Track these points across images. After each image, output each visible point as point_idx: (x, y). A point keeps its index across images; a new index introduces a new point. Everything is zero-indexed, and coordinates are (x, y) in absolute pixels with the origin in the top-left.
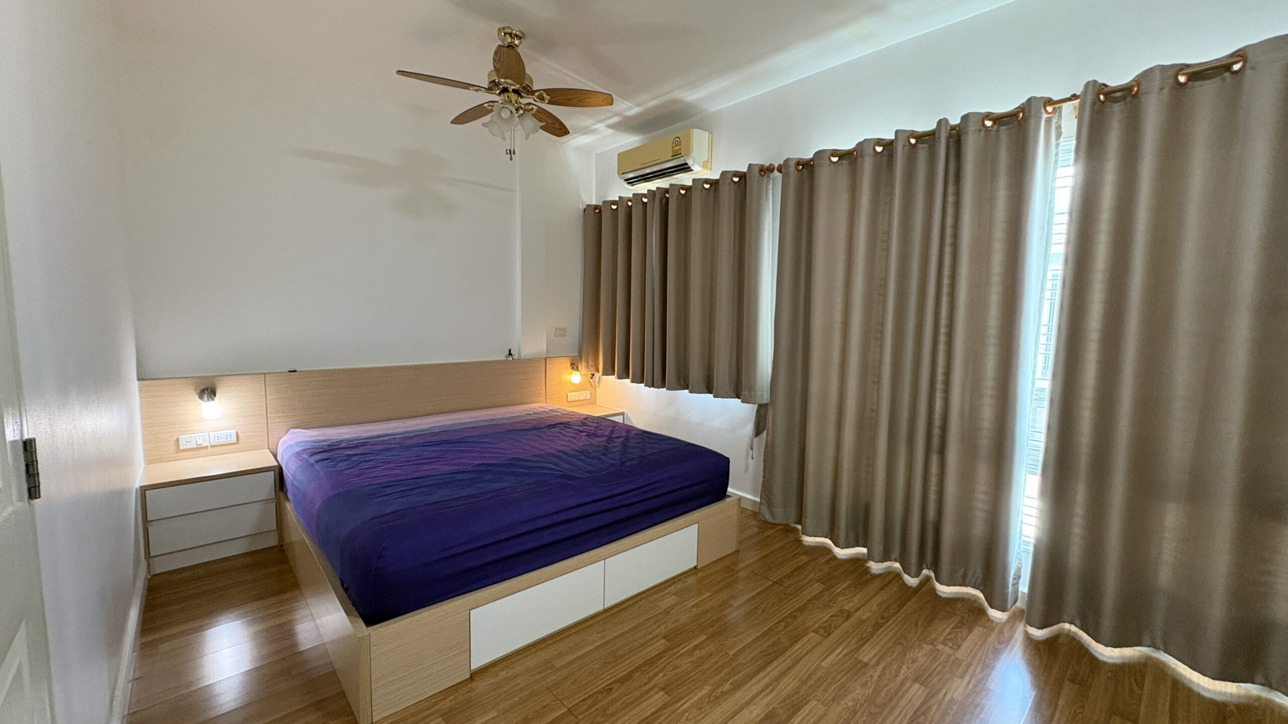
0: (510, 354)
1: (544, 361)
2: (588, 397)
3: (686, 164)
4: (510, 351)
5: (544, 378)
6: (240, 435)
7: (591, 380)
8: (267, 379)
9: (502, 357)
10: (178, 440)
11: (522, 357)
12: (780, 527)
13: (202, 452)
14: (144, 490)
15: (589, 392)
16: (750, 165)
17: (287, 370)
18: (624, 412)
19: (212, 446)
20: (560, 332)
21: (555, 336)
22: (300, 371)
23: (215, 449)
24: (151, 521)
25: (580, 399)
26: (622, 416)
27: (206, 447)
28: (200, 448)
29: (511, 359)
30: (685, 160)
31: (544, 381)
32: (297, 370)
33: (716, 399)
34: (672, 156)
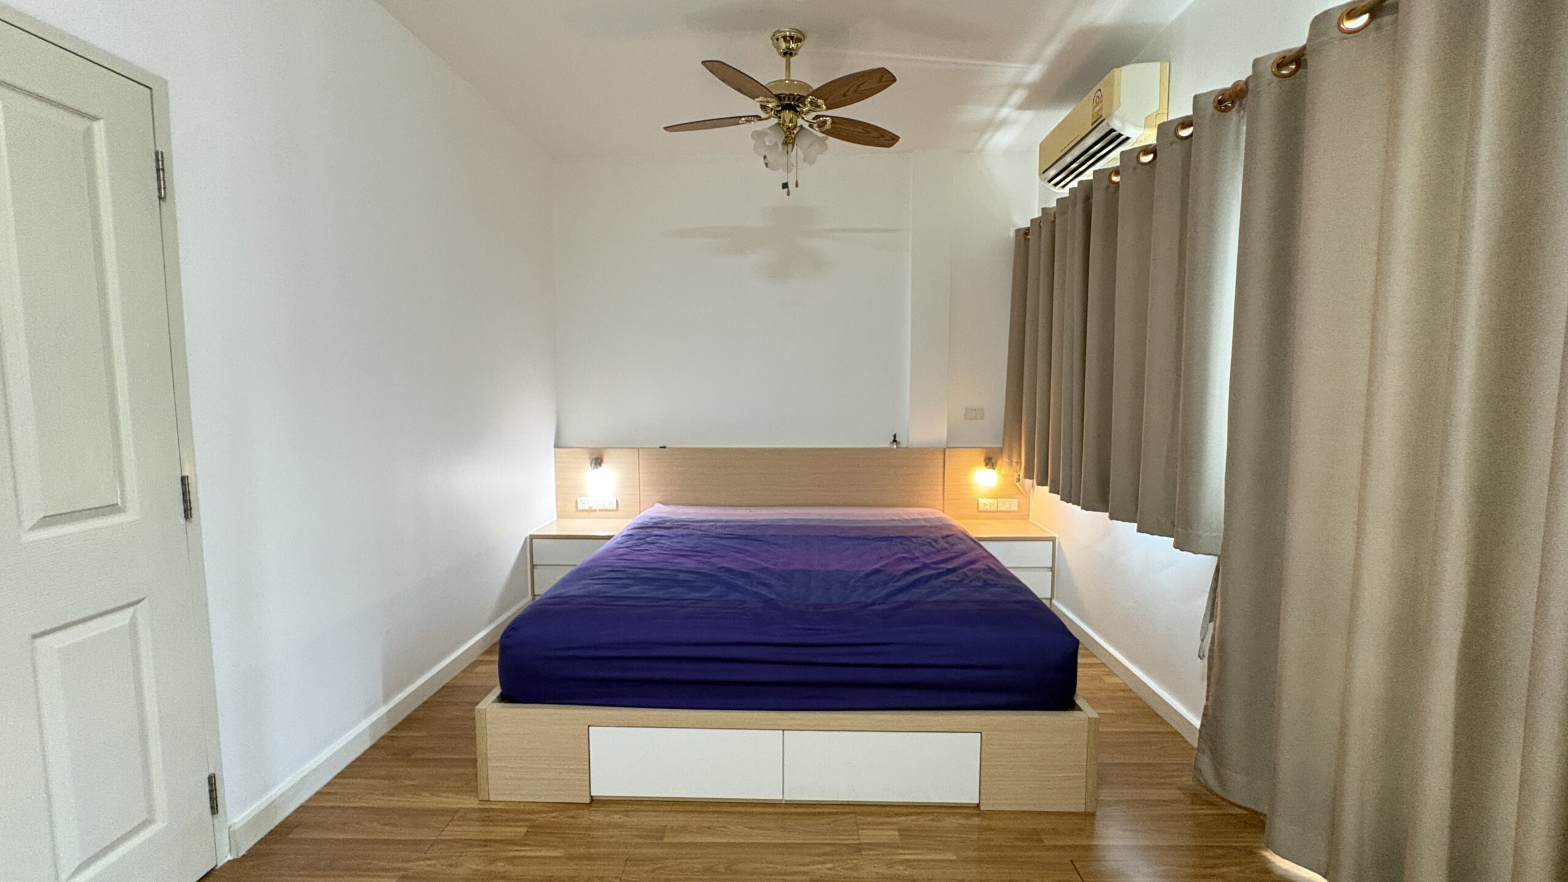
0: (895, 441)
1: (941, 453)
2: (1015, 508)
3: (1113, 130)
4: (895, 436)
5: (941, 475)
6: (619, 502)
7: (1018, 484)
8: (640, 453)
9: (886, 444)
10: (577, 501)
11: (911, 446)
12: (1239, 811)
13: (592, 514)
14: (532, 537)
15: (1016, 501)
16: (1195, 97)
17: (658, 446)
18: (1055, 538)
19: (600, 510)
20: (974, 414)
21: (966, 418)
22: (669, 448)
23: (602, 513)
24: (537, 565)
25: (999, 509)
26: (1051, 543)
27: (596, 511)
28: (590, 510)
29: (895, 446)
30: (1108, 124)
31: (941, 480)
32: (667, 446)
33: (1139, 533)
34: (1092, 125)
